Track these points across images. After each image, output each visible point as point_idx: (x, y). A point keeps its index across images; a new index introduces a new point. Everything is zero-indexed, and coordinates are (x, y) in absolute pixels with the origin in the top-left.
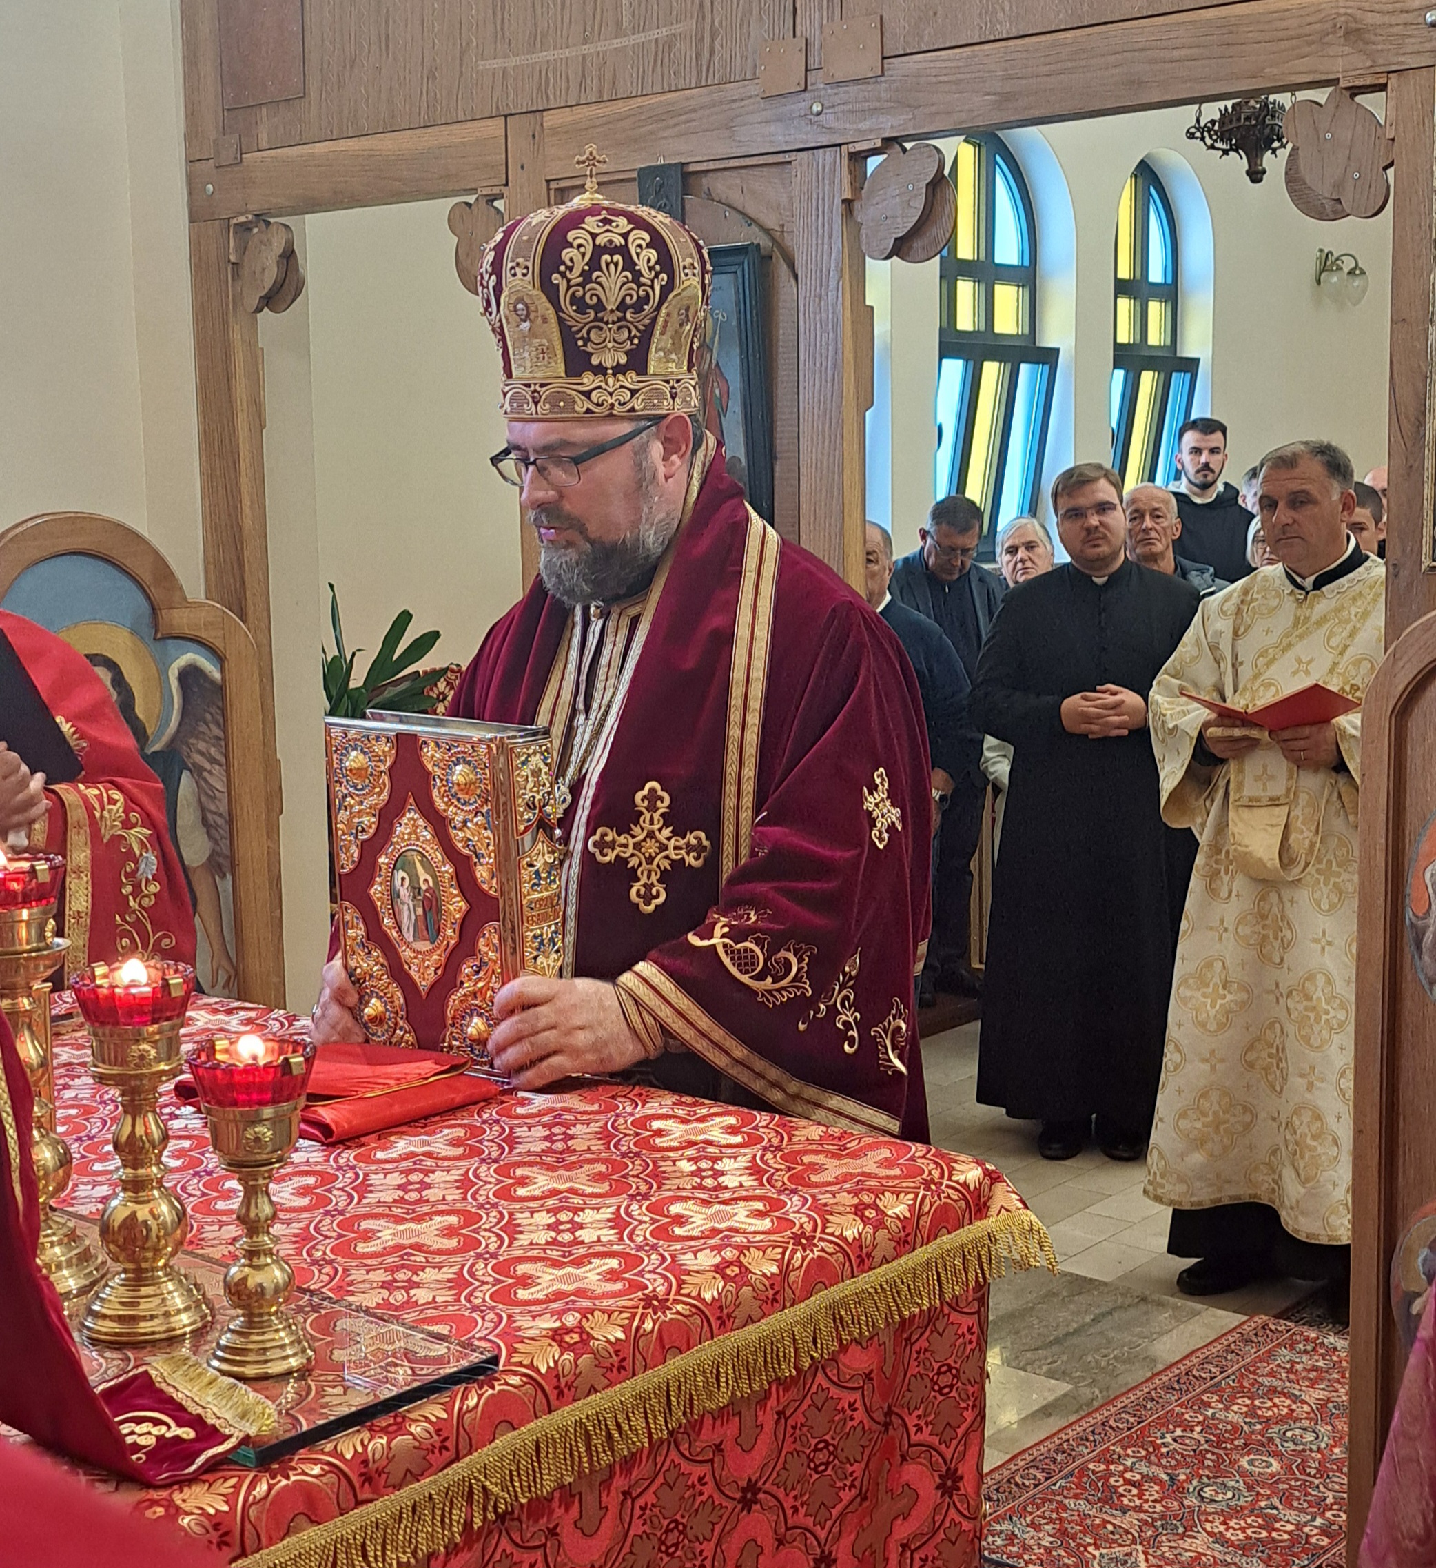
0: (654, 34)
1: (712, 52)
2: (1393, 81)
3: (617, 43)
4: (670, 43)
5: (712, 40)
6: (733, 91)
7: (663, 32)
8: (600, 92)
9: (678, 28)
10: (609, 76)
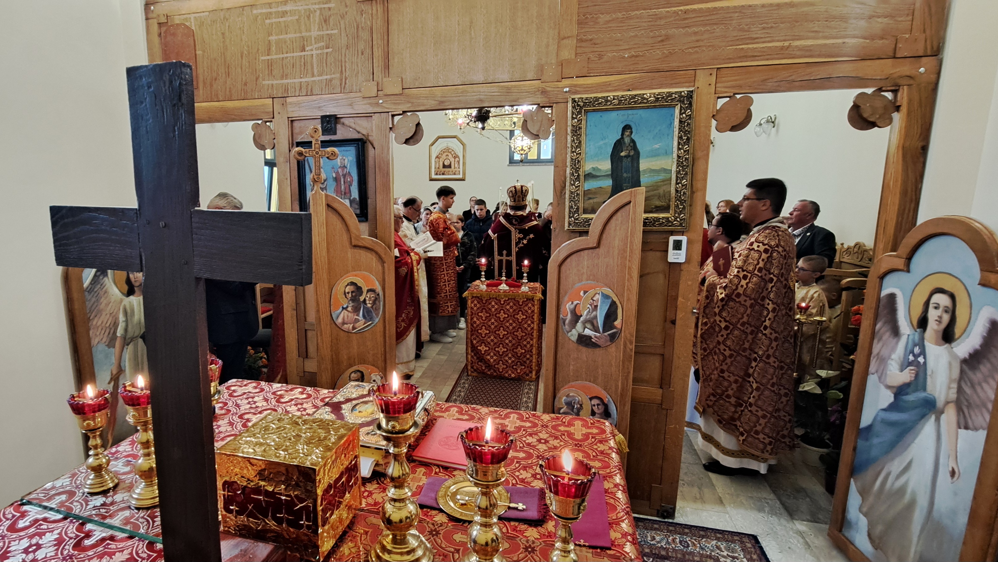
0: (325, 77)
1: (345, 83)
2: (554, 105)
3: (314, 79)
4: (331, 80)
5: (346, 80)
6: (352, 95)
7: (328, 77)
8: (307, 92)
9: (333, 76)
10: (310, 88)
